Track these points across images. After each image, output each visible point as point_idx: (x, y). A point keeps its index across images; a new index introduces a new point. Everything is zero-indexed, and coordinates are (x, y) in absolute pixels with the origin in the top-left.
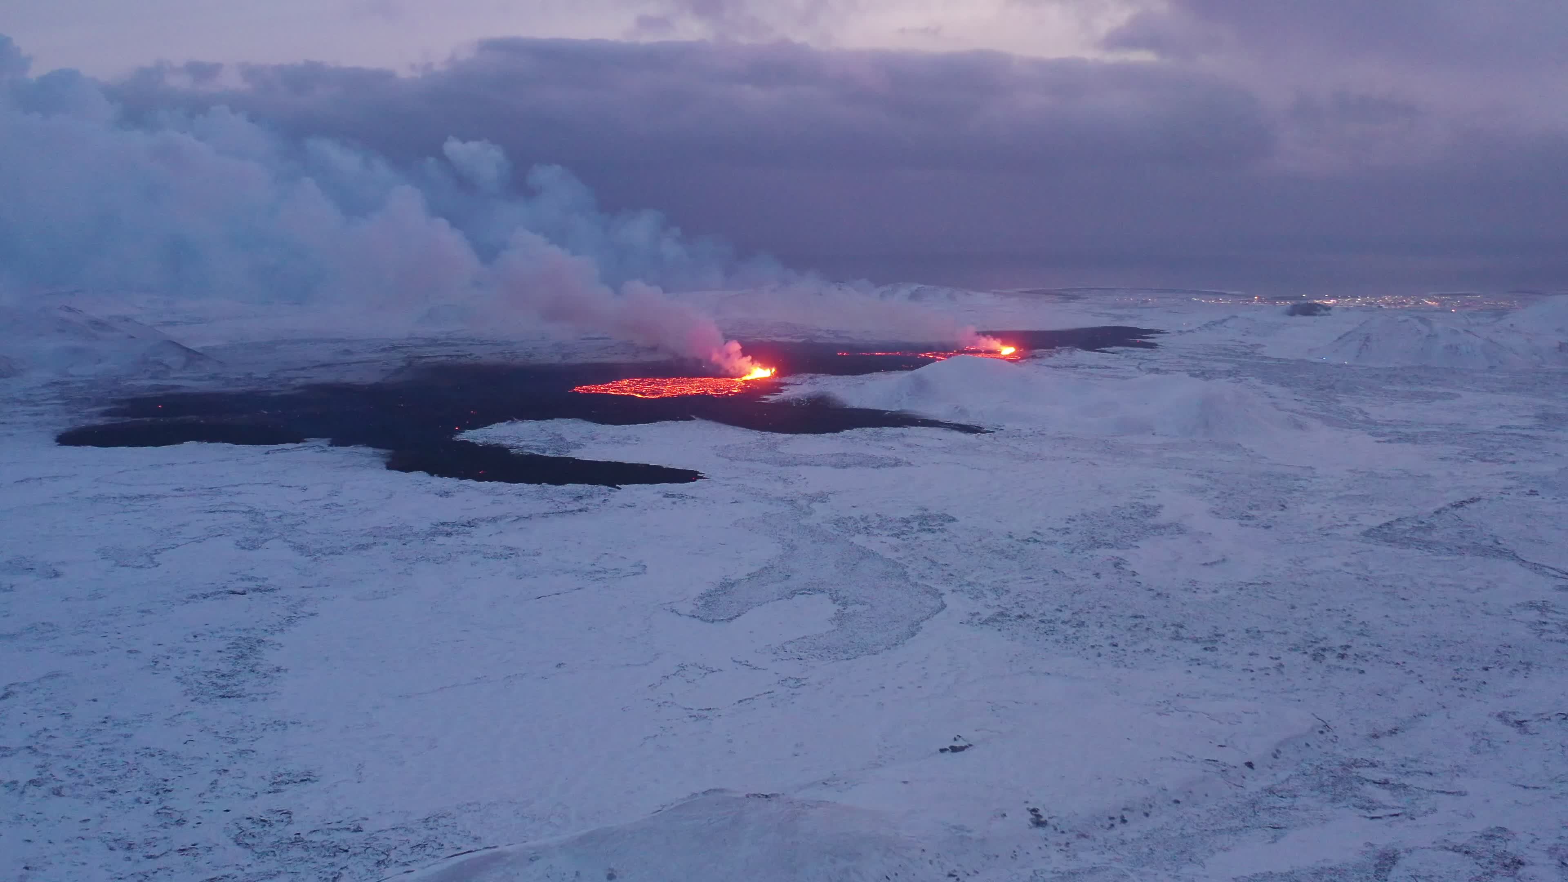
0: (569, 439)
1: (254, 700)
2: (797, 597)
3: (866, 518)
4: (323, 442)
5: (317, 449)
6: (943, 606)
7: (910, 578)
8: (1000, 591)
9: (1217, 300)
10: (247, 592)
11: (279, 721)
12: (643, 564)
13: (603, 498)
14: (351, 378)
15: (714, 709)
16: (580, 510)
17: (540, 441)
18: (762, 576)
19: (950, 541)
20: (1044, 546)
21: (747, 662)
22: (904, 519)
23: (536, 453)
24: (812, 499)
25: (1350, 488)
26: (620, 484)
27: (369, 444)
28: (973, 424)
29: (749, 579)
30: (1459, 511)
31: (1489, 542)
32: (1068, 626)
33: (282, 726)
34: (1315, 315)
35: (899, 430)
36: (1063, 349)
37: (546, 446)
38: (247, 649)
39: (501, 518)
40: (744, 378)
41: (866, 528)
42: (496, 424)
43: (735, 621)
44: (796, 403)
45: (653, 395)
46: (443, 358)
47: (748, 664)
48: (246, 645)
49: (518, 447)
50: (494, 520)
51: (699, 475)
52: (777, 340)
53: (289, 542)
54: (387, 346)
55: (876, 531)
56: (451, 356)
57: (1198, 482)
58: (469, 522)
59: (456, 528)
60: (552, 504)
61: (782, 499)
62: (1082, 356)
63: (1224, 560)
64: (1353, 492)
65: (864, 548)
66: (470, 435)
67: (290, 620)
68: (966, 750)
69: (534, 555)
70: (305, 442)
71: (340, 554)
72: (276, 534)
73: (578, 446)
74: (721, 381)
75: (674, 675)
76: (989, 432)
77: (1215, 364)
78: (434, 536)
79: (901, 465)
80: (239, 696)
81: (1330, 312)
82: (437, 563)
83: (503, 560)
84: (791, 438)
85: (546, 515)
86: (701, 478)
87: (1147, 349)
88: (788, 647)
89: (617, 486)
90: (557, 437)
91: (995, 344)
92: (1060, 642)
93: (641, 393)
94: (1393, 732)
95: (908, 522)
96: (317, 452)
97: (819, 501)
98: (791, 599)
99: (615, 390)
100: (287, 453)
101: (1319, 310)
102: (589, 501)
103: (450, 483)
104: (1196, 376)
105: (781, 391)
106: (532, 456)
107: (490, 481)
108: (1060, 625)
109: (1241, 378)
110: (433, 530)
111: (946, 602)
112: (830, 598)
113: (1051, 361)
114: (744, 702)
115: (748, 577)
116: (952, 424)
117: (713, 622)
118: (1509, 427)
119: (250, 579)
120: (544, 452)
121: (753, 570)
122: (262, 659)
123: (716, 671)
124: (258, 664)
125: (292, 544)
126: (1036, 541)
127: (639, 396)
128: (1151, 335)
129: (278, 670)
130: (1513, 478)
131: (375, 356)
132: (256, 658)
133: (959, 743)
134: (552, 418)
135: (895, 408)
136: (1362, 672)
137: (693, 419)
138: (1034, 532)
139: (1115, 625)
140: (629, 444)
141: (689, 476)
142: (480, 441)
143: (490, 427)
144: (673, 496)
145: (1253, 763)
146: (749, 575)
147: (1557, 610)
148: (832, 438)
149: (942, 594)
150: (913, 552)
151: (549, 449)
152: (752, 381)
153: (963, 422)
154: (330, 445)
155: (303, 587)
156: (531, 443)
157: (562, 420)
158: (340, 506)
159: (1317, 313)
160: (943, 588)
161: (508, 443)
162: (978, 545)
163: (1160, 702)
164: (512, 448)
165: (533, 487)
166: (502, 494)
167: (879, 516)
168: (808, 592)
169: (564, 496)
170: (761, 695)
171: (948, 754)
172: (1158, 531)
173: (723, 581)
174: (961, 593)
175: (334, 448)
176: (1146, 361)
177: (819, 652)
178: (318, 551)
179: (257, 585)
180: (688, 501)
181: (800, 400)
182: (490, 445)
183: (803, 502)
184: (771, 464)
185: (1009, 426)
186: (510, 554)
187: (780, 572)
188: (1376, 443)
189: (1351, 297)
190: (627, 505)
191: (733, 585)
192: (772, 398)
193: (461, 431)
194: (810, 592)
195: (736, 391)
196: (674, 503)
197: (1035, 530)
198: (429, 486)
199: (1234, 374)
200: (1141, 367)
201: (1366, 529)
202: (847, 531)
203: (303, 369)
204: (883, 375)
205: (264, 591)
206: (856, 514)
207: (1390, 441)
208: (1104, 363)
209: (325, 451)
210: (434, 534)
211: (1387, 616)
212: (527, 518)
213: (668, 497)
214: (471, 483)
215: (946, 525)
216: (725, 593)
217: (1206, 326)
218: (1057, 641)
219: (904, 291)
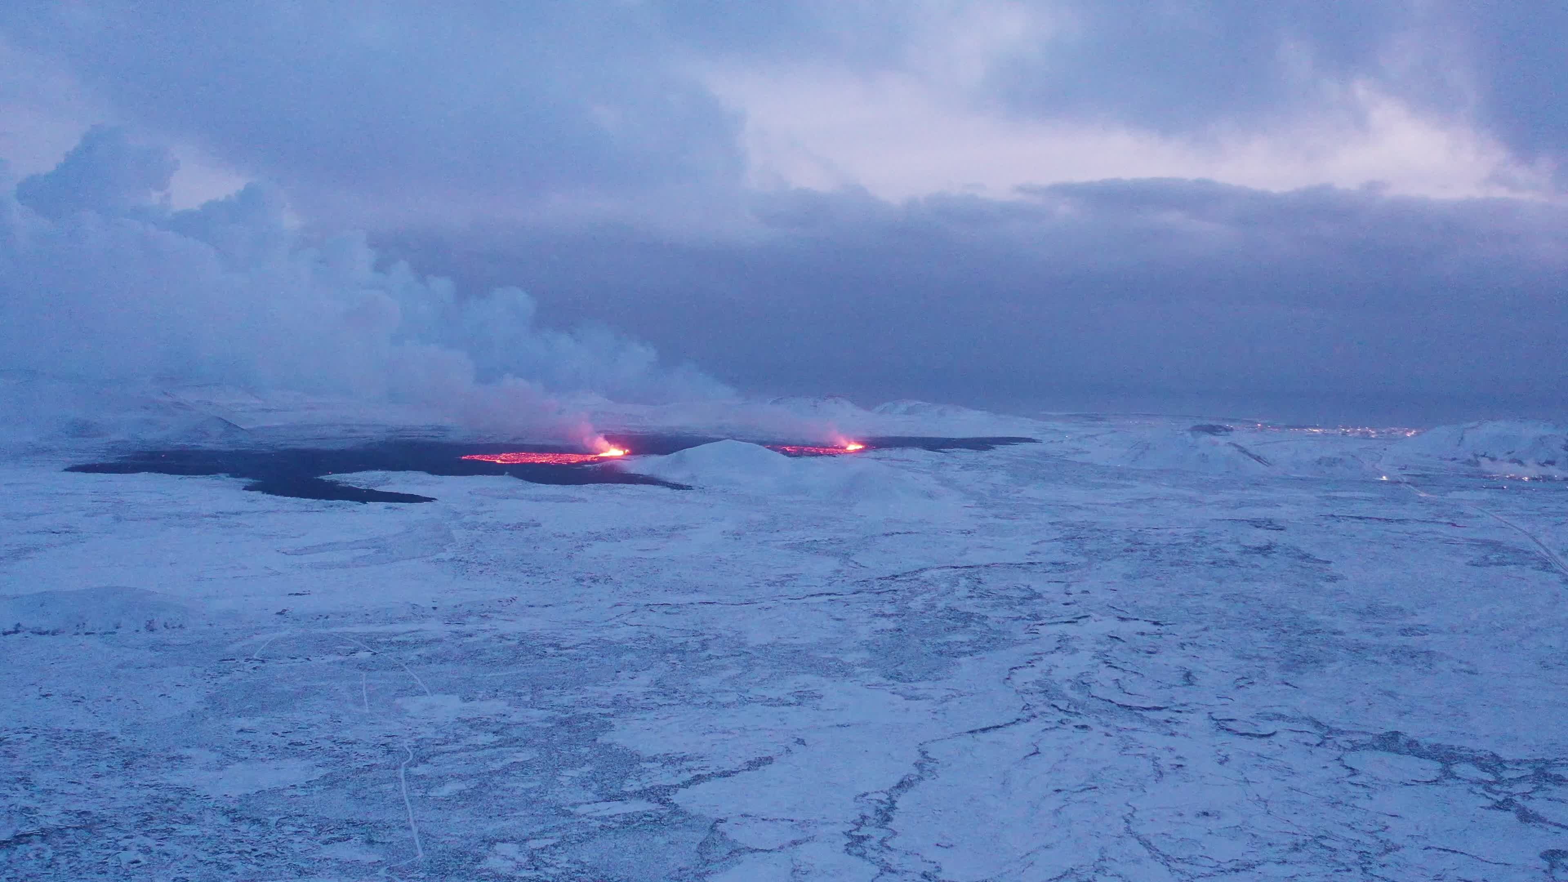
23: (354, 486)
24: (474, 513)
28: (690, 485)
40: (600, 455)
49: (348, 483)
50: (254, 512)
61: (455, 513)
76: (690, 489)
93: (504, 460)
100: (192, 479)
120: (360, 486)
142: (330, 479)
167: (497, 522)
186: (235, 526)
215: (530, 528)
217: (1079, 438)
219: (903, 407)
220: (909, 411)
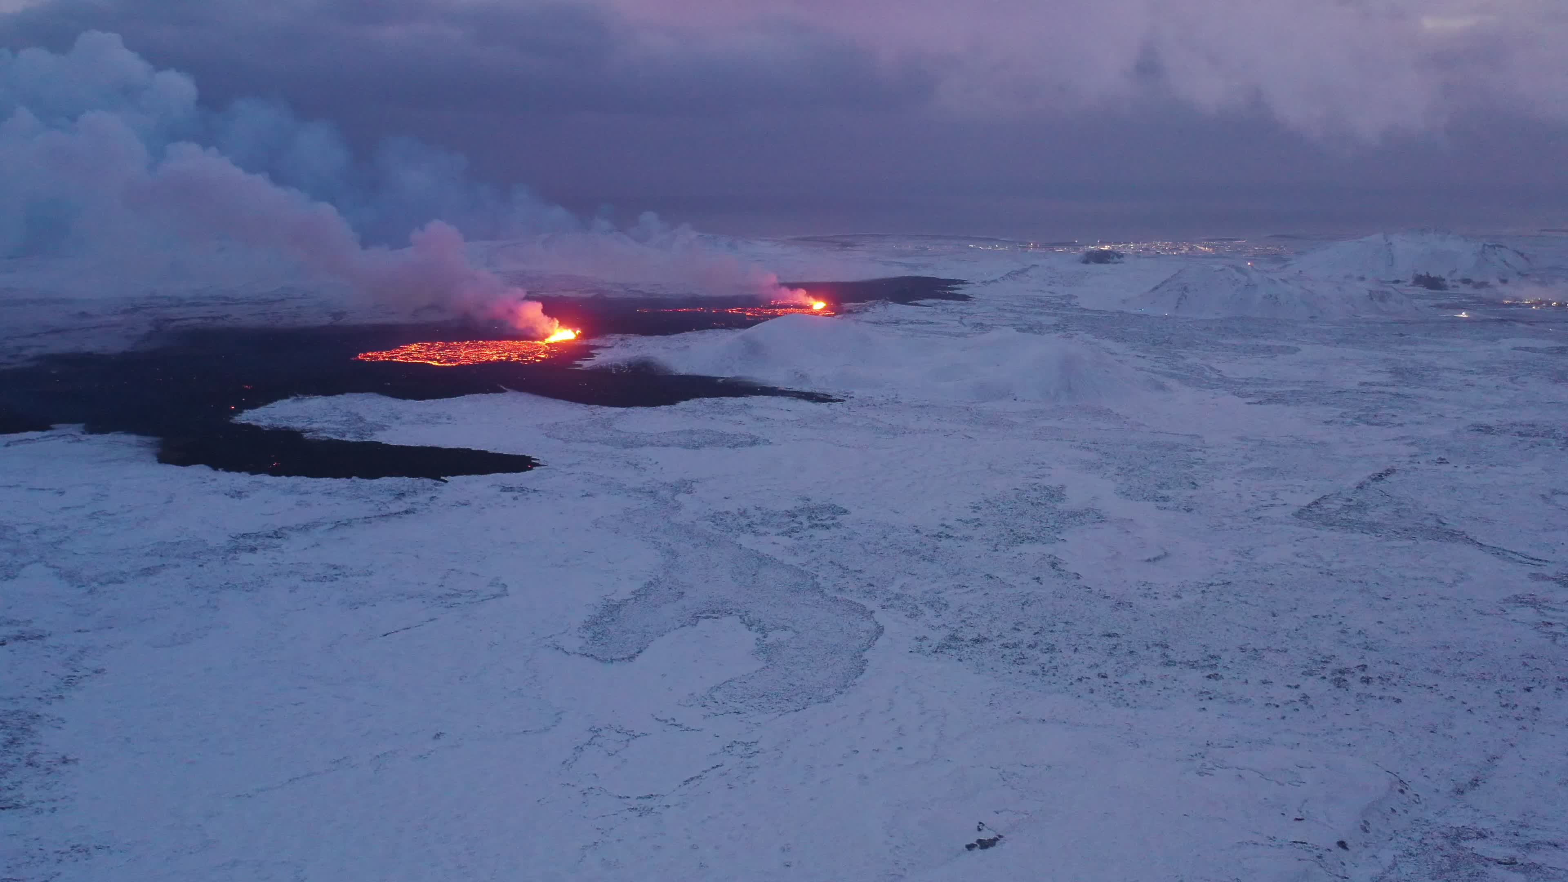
0: (369, 419)
1: (38, 811)
2: (702, 622)
3: (745, 511)
4: (75, 429)
5: (70, 439)
6: (880, 630)
7: (826, 591)
8: (937, 605)
9: (993, 247)
10: (7, 641)
11: (78, 846)
12: (500, 582)
13: (429, 495)
14: (91, 346)
15: (656, 796)
16: (407, 512)
17: (335, 422)
18: (651, 595)
19: (850, 539)
20: (961, 543)
21: (674, 720)
22: (787, 511)
23: (335, 437)
24: (676, 488)
25: (1251, 460)
26: (446, 476)
27: (129, 431)
28: (817, 391)
29: (636, 599)
30: (1381, 485)
31: (1430, 523)
32: (1038, 652)
33: (84, 853)
34: (1108, 263)
35: (741, 400)
36: (877, 303)
37: (345, 428)
38: (18, 729)
39: (316, 524)
40: (548, 340)
41: (749, 526)
42: (278, 401)
43: (638, 660)
44: (616, 370)
45: (450, 362)
46: (199, 321)
47: (676, 723)
48: (15, 722)
49: (311, 431)
50: (306, 528)
51: (533, 461)
52: (565, 295)
53: (54, 567)
54: (129, 307)
55: (762, 529)
56: (206, 318)
57: (1092, 456)
58: (275, 533)
59: (260, 541)
60: (372, 506)
61: (639, 490)
62: (896, 310)
63: (1166, 554)
64: (1254, 464)
65: (757, 551)
66: (247, 417)
67: (70, 681)
68: (997, 843)
69: (366, 575)
70: (51, 429)
71: (122, 582)
72: (35, 557)
73: (382, 428)
74: (524, 345)
75: (589, 744)
76: (839, 400)
77: (1041, 318)
78: (236, 553)
79: (759, 444)
80: (17, 806)
81: (1122, 259)
82: (247, 591)
83: (328, 584)
84: (625, 413)
85: (367, 520)
86: (538, 465)
87: (961, 302)
88: (718, 695)
89: (442, 478)
90: (354, 417)
91: (801, 297)
92: (1037, 675)
93: (439, 361)
94: (1475, 783)
95: (795, 516)
96: (69, 442)
97: (684, 492)
98: (695, 625)
99: (404, 357)
100: (30, 445)
101: (1113, 258)
102: (414, 500)
103: (242, 479)
104: (1024, 331)
105: (592, 355)
106: (330, 441)
107: (288, 475)
108: (1028, 651)
109: (1071, 332)
110: (233, 544)
111: (881, 623)
112: (741, 623)
113: (866, 316)
114: (692, 783)
115: (633, 596)
116: (795, 392)
117: (612, 661)
118: (1371, 384)
119: (10, 623)
120: (344, 436)
121: (637, 585)
122: (40, 744)
123: (639, 736)
124: (35, 753)
125: (57, 570)
126: (948, 536)
127: (435, 363)
128: (956, 286)
129: (65, 761)
130: (1412, 444)
131: (114, 319)
132: (33, 743)
133: (986, 835)
134: (342, 393)
135: (728, 374)
136: (1398, 701)
137: (505, 391)
138: (943, 525)
139: (1090, 648)
140: (440, 423)
141: (521, 463)
142: (264, 423)
143: (272, 405)
144: (512, 489)
145: (1346, 842)
146: (633, 593)
147: (1553, 606)
148: (670, 412)
149: (872, 612)
150: (813, 554)
151: (349, 432)
152: (556, 345)
153: (806, 389)
154: (83, 433)
155: (80, 631)
156: (326, 425)
157: (355, 395)
158: (110, 515)
159: (1111, 261)
160: (871, 605)
161: (297, 425)
162: (884, 543)
163: (1192, 756)
164: (304, 431)
165: (341, 483)
166: (307, 493)
167: (759, 509)
168: (714, 615)
169: (381, 493)
170: (709, 770)
171: (977, 851)
172: (1077, 519)
173: (605, 602)
174: (892, 610)
175: (89, 436)
176: (965, 315)
177: (756, 701)
178: (94, 580)
179: (19, 631)
180: (530, 495)
181: (620, 367)
182: (277, 428)
183: (664, 493)
184: (612, 445)
185: (858, 393)
186: (336, 575)
187: (670, 589)
188: (1247, 405)
189: (1124, 243)
190: (460, 503)
191: (618, 607)
192: (587, 364)
193: (239, 411)
194: (716, 615)
195: (543, 356)
196: (515, 498)
197: (942, 522)
198: (214, 484)
199: (1062, 328)
200: (964, 321)
201: (1296, 510)
202: (729, 530)
203: (34, 335)
204: (697, 335)
205: (30, 639)
206: (732, 506)
207: (1260, 403)
208: (923, 317)
209: (79, 441)
210: (236, 550)
211: (1380, 622)
212: (345, 524)
213: (505, 491)
214: (267, 479)
215: (840, 518)
216: (613, 620)
217: (1008, 275)
218: (1034, 674)
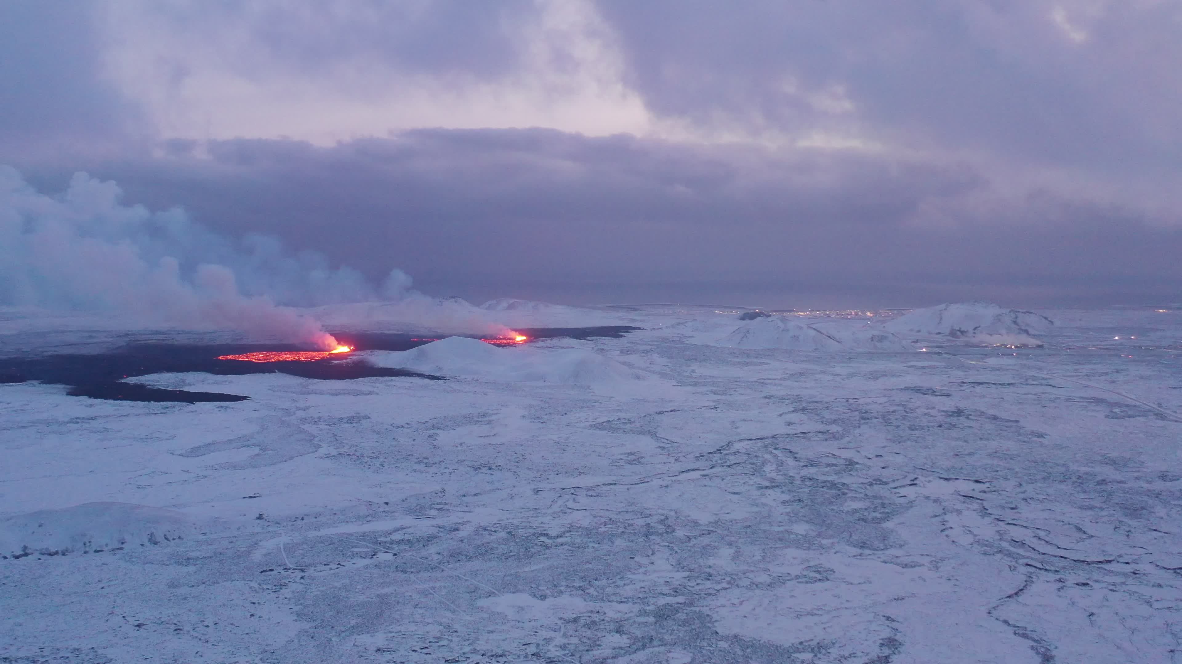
0: (188, 382)
2: (243, 448)
3: (322, 417)
4: (36, 382)
5: (31, 385)
6: (315, 452)
13: (180, 408)
16: (160, 413)
17: (169, 382)
18: (235, 440)
19: (356, 427)
23: (162, 388)
24: (300, 409)
28: (442, 375)
37: (171, 384)
39: (113, 416)
40: (331, 352)
41: (316, 421)
43: (199, 457)
45: (264, 360)
49: (153, 385)
50: (108, 417)
55: (320, 423)
58: (93, 418)
59: (84, 420)
61: (282, 409)
62: (567, 341)
65: (304, 429)
66: (129, 379)
68: (256, 498)
69: (117, 432)
70: (24, 382)
73: (191, 385)
74: (314, 354)
75: (146, 475)
83: (98, 433)
85: (137, 415)
86: (247, 399)
88: (216, 466)
89: (194, 403)
90: (181, 381)
91: (513, 335)
93: (259, 360)
97: (303, 410)
98: (239, 449)
99: (243, 358)
100: (11, 387)
102: (170, 409)
103: (98, 401)
111: (319, 450)
112: (260, 448)
114: (169, 483)
117: (188, 457)
121: (233, 438)
128: (631, 331)
133: (255, 495)
146: (229, 439)
148: (347, 382)
149: (321, 447)
152: (335, 354)
154: (40, 384)
156: (163, 383)
160: (325, 445)
164: (149, 385)
165: (144, 403)
167: (329, 416)
169: (158, 407)
170: (181, 481)
171: (246, 499)
173: (211, 442)
174: (332, 447)
175: (43, 385)
180: (228, 410)
184: (296, 393)
185: (461, 377)
186: (104, 431)
192: (336, 362)
193: (126, 377)
194: (252, 446)
195: (319, 358)
196: (220, 411)
198: (84, 402)
202: (304, 423)
206: (318, 415)
210: (68, 422)
212: (126, 416)
213: (218, 408)
214: (110, 401)
215: (363, 420)
216: (206, 447)
217: (672, 325)
219: (505, 304)
220: (511, 307)
